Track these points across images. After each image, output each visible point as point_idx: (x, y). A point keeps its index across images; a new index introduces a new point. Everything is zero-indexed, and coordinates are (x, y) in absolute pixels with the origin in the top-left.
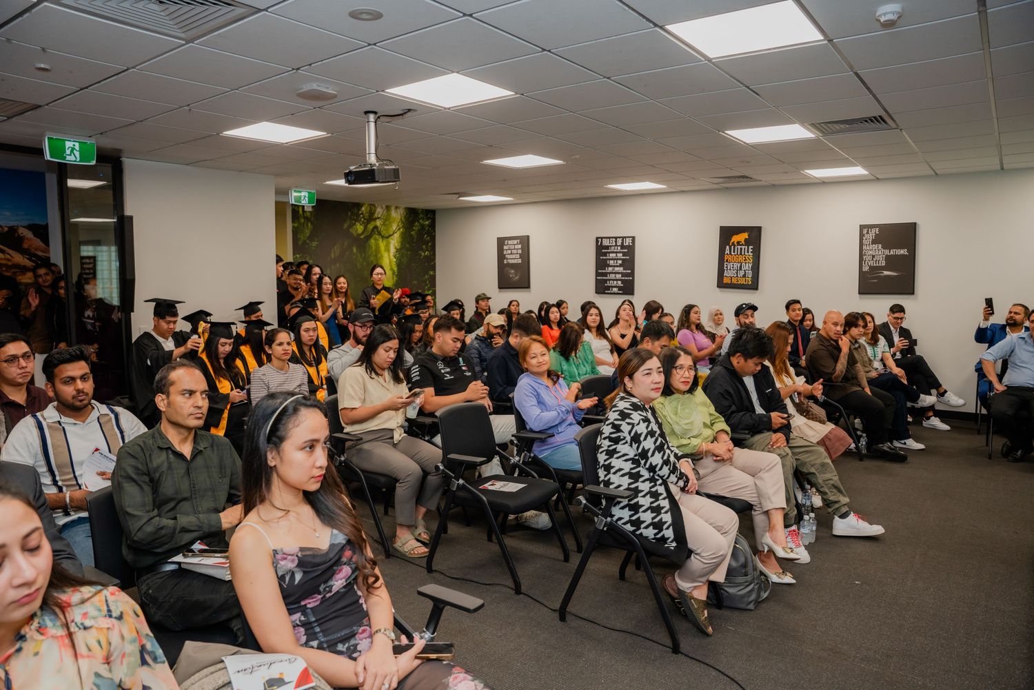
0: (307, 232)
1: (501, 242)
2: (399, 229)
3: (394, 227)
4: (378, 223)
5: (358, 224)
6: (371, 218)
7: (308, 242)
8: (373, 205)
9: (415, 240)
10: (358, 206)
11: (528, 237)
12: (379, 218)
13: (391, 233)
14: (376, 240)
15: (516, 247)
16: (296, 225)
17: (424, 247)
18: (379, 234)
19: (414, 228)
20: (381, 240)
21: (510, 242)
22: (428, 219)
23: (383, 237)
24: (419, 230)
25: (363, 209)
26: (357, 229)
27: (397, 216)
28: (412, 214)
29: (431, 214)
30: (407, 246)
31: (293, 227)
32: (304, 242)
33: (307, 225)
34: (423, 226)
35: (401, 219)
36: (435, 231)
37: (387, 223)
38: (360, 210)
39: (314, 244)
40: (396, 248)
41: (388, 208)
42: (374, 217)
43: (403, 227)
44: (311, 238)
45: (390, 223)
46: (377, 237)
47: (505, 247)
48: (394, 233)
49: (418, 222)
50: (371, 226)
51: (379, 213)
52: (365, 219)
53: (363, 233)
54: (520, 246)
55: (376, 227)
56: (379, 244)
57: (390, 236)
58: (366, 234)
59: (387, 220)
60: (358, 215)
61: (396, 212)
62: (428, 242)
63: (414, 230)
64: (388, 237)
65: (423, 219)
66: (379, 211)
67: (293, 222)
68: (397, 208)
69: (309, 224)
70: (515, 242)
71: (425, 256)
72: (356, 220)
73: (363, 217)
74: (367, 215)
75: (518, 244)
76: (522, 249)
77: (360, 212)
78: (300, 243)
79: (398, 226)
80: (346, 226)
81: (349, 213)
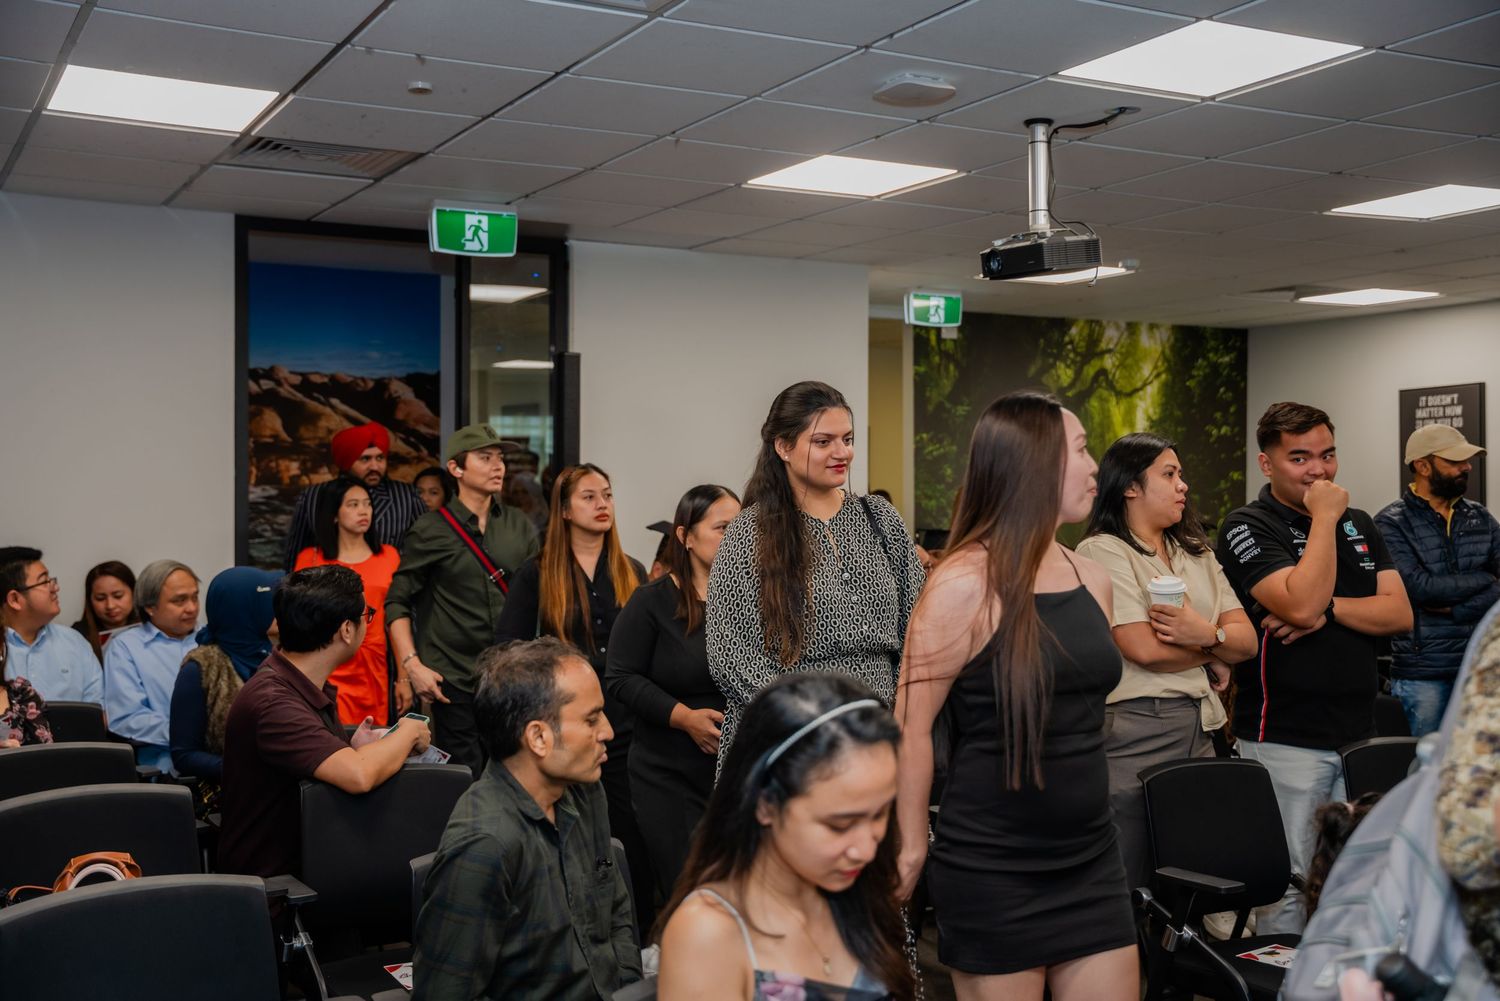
0: (947, 385)
1: (1410, 401)
2: (1158, 376)
3: (1147, 370)
4: (1108, 362)
5: (1061, 366)
6: (1092, 349)
7: (948, 405)
8: (1098, 322)
9: (1195, 401)
10: (1062, 324)
11: (1482, 387)
12: (1109, 351)
13: (1139, 384)
14: (1103, 401)
15: (1449, 411)
16: (922, 369)
17: (1218, 415)
18: (1111, 386)
19: (1195, 373)
20: (1113, 400)
21: (1432, 400)
22: (1228, 351)
23: (1119, 394)
24: (1206, 376)
25: (1074, 331)
26: (1059, 377)
27: (1153, 346)
28: (1189, 342)
29: (1236, 340)
30: (1178, 413)
31: (917, 374)
32: (940, 406)
33: (947, 369)
34: (1215, 367)
35: (1163, 353)
36: (1245, 378)
37: (1129, 361)
38: (1064, 333)
39: (961, 410)
40: (1149, 418)
41: (1132, 328)
42: (1099, 350)
43: (1168, 370)
44: (954, 398)
45: (1137, 362)
46: (1105, 393)
47: (1420, 414)
48: (1145, 385)
49: (1205, 357)
50: (1090, 371)
51: (1111, 339)
52: (1077, 354)
53: (1072, 385)
54: (1459, 410)
55: (1103, 372)
56: (1109, 411)
57: (1136, 390)
58: (1079, 387)
59: (1130, 356)
60: (1061, 346)
61: (1152, 337)
62: (1229, 404)
63: (1192, 377)
64: (1130, 395)
65: (1216, 350)
66: (1111, 336)
67: (916, 362)
68: (1152, 327)
69: (952, 367)
70: (1447, 399)
71: (1220, 438)
72: (1058, 357)
73: (1074, 350)
74: (1082, 344)
75: (1452, 404)
76: (1464, 415)
77: (1067, 339)
78: (930, 408)
79: (1156, 367)
80: (1032, 370)
81: (1042, 341)
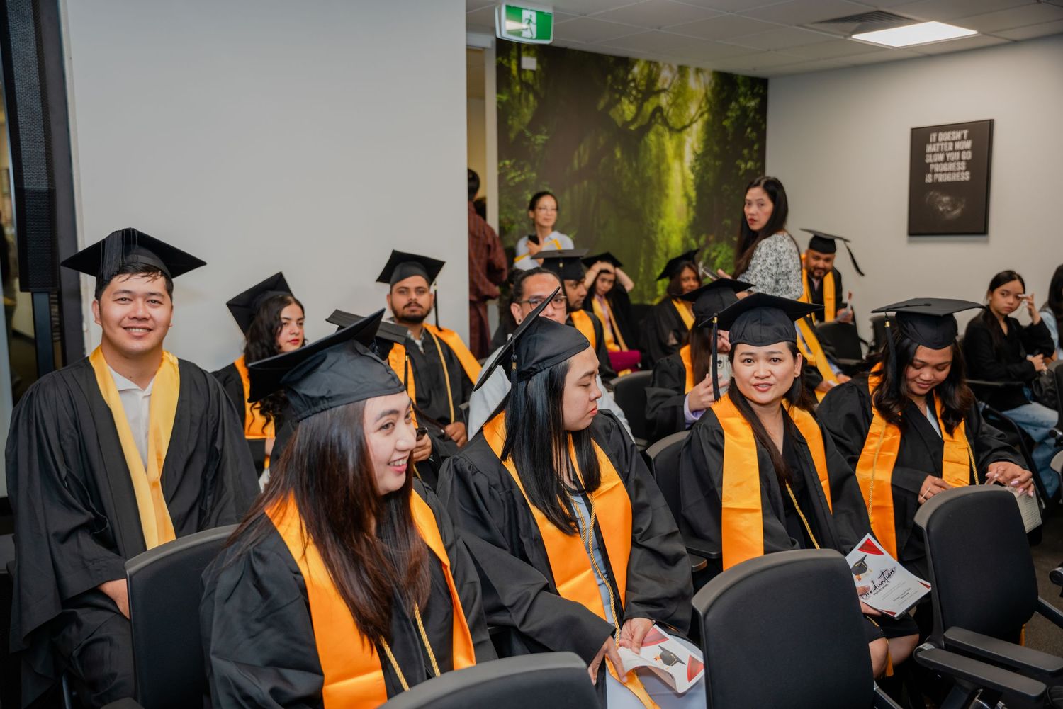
0: (527, 114)
1: (920, 138)
2: (702, 115)
3: (693, 110)
4: (664, 100)
5: (625, 101)
6: (650, 90)
7: (528, 134)
8: (656, 64)
9: (729, 138)
10: (626, 63)
11: (991, 122)
12: (664, 90)
13: (687, 122)
14: (659, 135)
15: (958, 146)
16: (504, 98)
17: (746, 152)
18: (665, 122)
19: (729, 114)
20: (667, 135)
21: (942, 136)
22: (754, 96)
23: (671, 129)
24: (737, 118)
25: (636, 70)
26: (623, 112)
27: (699, 87)
28: (726, 85)
29: (759, 86)
30: (716, 149)
31: (499, 102)
32: (521, 135)
33: (527, 99)
34: (744, 110)
35: (706, 95)
36: (765, 121)
37: (680, 101)
38: (628, 71)
39: (540, 139)
40: (695, 152)
41: (682, 70)
42: (656, 89)
43: (710, 110)
44: (534, 126)
45: (686, 102)
46: (661, 128)
47: (929, 148)
48: (692, 122)
49: (737, 101)
50: (649, 107)
51: (666, 80)
52: (639, 91)
53: (634, 120)
54: (968, 144)
55: (659, 109)
56: (664, 145)
57: (685, 127)
58: (640, 122)
59: (680, 95)
60: (625, 83)
61: (697, 79)
62: (753, 143)
63: (727, 118)
64: (680, 130)
65: (745, 96)
66: (666, 77)
67: (499, 91)
68: (698, 71)
69: (531, 98)
70: (958, 135)
71: (748, 171)
72: (624, 93)
73: (636, 87)
74: (643, 82)
75: (962, 139)
76: (973, 149)
77: (630, 77)
78: (512, 135)
79: (700, 107)
80: (602, 104)
81: (609, 77)
